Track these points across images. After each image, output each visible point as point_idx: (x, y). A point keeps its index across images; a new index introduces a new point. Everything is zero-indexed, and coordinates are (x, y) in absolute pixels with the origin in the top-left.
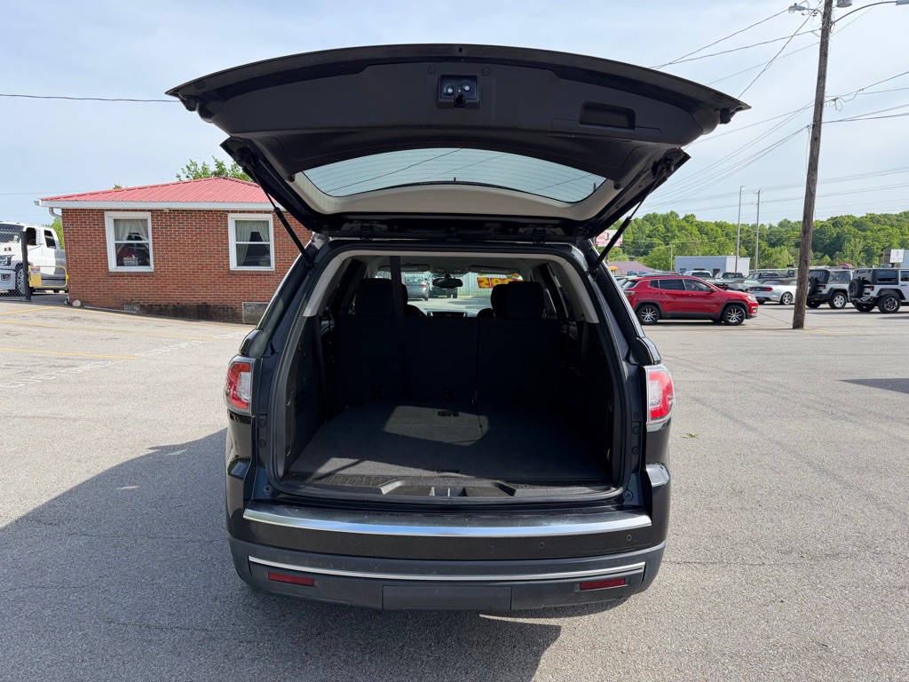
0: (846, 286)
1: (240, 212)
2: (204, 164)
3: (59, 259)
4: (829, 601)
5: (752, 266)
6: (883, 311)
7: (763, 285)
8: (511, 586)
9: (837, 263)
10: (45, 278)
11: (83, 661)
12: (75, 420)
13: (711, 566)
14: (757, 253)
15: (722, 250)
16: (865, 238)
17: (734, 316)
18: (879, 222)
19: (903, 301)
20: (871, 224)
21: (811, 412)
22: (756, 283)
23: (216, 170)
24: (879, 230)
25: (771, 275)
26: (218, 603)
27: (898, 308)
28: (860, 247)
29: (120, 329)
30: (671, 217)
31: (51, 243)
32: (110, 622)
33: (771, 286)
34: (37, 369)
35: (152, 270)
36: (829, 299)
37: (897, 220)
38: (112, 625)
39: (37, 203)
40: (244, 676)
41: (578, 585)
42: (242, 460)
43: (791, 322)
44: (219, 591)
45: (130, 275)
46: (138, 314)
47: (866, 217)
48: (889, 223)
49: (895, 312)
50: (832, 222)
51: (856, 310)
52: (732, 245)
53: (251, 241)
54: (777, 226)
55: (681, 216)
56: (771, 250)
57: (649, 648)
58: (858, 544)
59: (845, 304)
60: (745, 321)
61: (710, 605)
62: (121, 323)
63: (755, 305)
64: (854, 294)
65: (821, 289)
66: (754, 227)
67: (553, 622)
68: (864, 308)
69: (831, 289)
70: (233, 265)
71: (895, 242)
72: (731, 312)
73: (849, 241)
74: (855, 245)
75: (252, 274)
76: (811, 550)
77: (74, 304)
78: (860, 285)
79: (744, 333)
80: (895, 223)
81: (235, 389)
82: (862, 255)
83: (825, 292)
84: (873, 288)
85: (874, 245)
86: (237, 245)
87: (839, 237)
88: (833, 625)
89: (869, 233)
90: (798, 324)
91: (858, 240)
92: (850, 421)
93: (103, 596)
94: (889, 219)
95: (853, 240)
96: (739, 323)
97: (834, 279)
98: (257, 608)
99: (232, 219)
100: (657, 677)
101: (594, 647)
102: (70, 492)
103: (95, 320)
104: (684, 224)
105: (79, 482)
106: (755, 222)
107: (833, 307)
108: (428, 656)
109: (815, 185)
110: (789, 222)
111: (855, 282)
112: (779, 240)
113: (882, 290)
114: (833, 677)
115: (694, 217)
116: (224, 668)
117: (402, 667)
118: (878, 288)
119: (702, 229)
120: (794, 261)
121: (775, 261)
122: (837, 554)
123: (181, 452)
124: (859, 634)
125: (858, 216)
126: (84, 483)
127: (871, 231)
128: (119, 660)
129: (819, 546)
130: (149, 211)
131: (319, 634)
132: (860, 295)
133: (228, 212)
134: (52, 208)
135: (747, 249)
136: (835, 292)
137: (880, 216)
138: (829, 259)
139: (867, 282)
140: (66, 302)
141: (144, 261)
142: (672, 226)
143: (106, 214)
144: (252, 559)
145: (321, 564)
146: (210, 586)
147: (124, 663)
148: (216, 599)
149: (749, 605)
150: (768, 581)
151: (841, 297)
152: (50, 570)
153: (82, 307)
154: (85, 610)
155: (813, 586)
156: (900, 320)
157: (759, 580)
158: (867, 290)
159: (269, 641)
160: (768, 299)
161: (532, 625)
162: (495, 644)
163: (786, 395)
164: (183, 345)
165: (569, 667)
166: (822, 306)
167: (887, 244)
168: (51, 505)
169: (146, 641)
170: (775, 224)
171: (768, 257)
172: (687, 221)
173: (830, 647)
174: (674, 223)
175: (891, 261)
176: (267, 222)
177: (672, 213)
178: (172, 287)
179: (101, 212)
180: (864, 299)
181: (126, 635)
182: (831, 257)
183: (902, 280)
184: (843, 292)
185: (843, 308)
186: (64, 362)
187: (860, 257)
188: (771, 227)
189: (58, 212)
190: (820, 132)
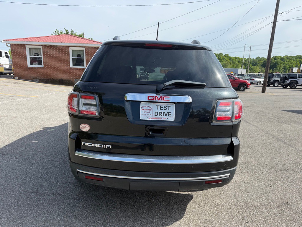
0: (279, 79)
1: (74, 47)
2: (61, 31)
3: (10, 62)
4: (288, 187)
5: (247, 72)
6: (291, 88)
7: (251, 78)
8: (179, 182)
9: (275, 72)
10: (5, 69)
11: (14, 206)
12: (15, 118)
13: (244, 173)
14: (249, 68)
15: (237, 67)
16: (284, 64)
17: (242, 88)
18: (289, 58)
19: (298, 85)
20: (286, 59)
21: (272, 120)
22: (249, 78)
23: (65, 33)
24: (289, 61)
25: (254, 75)
26: (66, 185)
27: (296, 87)
28: (282, 67)
29: (32, 87)
30: (220, 55)
31: (7, 57)
32: (25, 192)
33: (254, 79)
34: (2, 100)
35: (43, 67)
36: (273, 83)
37: (295, 58)
38: (26, 192)
39: (1, 42)
40: (76, 213)
41: (205, 182)
42: (75, 132)
43: (261, 90)
44: (66, 180)
45: (35, 68)
46: (38, 82)
47: (285, 57)
48: (292, 59)
49: (295, 88)
50: (274, 58)
51: (282, 87)
52: (240, 65)
53: (77, 57)
54: (255, 59)
55: (224, 55)
56: (253, 67)
57: (226, 203)
58: (294, 166)
59: (278, 85)
60: (246, 90)
61: (245, 188)
62: (32, 85)
63: (249, 84)
64: (282, 82)
65: (271, 80)
66: (248, 59)
67: (190, 193)
68: (285, 87)
69: (274, 80)
70: (71, 65)
71: (294, 65)
72: (241, 87)
73: (279, 65)
74: (281, 66)
75: (78, 69)
76: (278, 168)
77: (16, 78)
78: (284, 79)
79: (246, 94)
80: (294, 59)
81: (71, 105)
82: (283, 69)
83: (272, 81)
84: (288, 80)
85: (287, 66)
86: (73, 58)
87: (276, 63)
88: (290, 195)
89: (285, 62)
90: (263, 91)
91: (282, 64)
92: (285, 123)
93: (23, 181)
94: (293, 58)
95: (280, 64)
96: (244, 91)
97: (275, 77)
98: (81, 187)
99: (71, 49)
100: (229, 214)
101: (205, 203)
102: (12, 143)
103: (23, 84)
104: (225, 57)
105: (16, 139)
106: (249, 57)
107: (274, 86)
108: (145, 206)
109: (273, 43)
110: (259, 58)
111: (283, 78)
112: (256, 64)
113: (291, 81)
114: (293, 215)
115: (228, 55)
116: (68, 210)
117: (135, 210)
118: (290, 80)
119: (231, 59)
120: (260, 71)
121: (254, 71)
122: (288, 170)
123: (53, 129)
124: (300, 199)
125: (282, 56)
126: (17, 140)
127: (286, 61)
128: (28, 206)
129: (281, 166)
130: (41, 45)
131: (104, 197)
132: (284, 82)
133: (69, 46)
134: (7, 44)
135: (245, 67)
136: (275, 81)
137: (290, 57)
138: (272, 71)
139: (286, 78)
140: (13, 77)
141: (40, 63)
142: (221, 58)
143: (26, 46)
144: (78, 170)
145: (106, 173)
146: (63, 178)
147: (30, 207)
148: (65, 183)
149: (259, 188)
150: (265, 179)
151: (277, 83)
152: (3, 172)
153: (18, 79)
154: (16, 187)
155: (281, 181)
156: (297, 91)
157: (262, 179)
158: (286, 81)
159: (85, 199)
160: (253, 83)
161: (182, 194)
162: (169, 201)
163: (262, 114)
164: (54, 93)
165: (197, 210)
166: (270, 86)
167: (291, 66)
168: (5, 148)
169: (39, 199)
170: (255, 58)
171: (252, 69)
172: (226, 56)
173: (290, 203)
174: (221, 57)
175: (293, 72)
176: (83, 51)
177: (221, 53)
178: (50, 73)
179: (24, 45)
180: (285, 84)
181: (31, 197)
182: (272, 70)
183: (298, 77)
184: (278, 81)
185: (277, 86)
186: (12, 98)
187: (282, 70)
188: (253, 59)
189: (9, 45)
190: (276, 24)
